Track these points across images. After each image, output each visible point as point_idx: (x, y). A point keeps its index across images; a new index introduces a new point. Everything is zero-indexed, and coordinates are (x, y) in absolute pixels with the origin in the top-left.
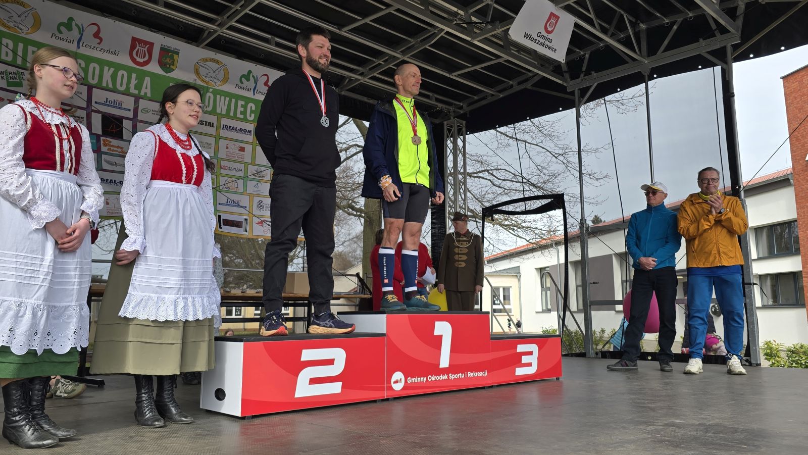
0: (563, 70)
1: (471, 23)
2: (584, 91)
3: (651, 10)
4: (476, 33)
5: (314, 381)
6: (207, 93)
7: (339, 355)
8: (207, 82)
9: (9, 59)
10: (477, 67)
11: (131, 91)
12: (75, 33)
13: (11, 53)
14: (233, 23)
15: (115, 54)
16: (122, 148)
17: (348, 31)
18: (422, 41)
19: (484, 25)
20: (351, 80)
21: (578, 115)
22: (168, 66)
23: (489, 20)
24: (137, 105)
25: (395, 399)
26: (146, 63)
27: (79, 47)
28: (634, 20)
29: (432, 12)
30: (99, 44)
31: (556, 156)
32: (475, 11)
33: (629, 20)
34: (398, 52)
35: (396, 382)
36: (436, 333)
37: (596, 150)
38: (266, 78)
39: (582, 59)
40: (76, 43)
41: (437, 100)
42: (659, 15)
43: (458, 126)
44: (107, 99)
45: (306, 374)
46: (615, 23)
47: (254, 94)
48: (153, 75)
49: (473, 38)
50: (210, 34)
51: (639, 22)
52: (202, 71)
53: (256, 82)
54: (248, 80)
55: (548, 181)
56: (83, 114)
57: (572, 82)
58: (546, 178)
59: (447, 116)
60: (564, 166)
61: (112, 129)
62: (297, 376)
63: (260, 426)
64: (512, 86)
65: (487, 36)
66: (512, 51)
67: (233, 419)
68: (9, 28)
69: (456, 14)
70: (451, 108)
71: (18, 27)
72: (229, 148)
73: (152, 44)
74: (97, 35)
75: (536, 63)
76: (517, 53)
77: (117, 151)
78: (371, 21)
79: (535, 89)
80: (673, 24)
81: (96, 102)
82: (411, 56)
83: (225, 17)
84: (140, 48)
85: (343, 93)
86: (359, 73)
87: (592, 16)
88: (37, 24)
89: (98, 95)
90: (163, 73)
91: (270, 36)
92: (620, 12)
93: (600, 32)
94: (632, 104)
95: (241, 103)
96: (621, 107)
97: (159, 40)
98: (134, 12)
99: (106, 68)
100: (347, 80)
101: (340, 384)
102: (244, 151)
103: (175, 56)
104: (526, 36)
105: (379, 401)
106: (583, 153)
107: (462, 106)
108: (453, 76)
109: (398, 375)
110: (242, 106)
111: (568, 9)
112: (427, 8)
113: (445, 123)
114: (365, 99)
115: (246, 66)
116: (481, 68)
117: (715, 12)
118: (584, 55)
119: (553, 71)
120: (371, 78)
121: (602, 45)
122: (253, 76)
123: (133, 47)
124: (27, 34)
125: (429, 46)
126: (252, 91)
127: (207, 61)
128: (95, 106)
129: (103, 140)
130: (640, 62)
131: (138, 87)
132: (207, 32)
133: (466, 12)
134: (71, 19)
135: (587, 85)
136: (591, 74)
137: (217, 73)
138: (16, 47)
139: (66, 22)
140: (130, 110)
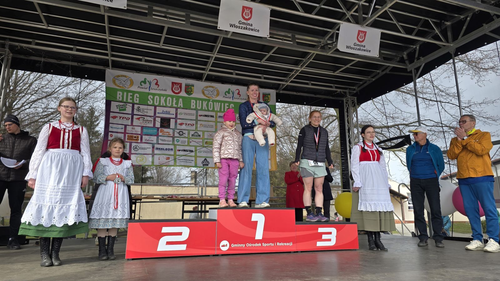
0: (405, 59)
1: (326, 45)
6: (209, 102)
7: (185, 230)
8: (209, 97)
9: (121, 100)
10: (348, 66)
11: (174, 106)
12: (148, 85)
15: (165, 90)
16: (169, 133)
18: (308, 59)
19: (332, 44)
20: (283, 85)
21: (415, 85)
22: (190, 92)
23: (334, 41)
24: (177, 112)
26: (179, 93)
27: (149, 90)
30: (158, 87)
33: (434, 22)
34: (299, 67)
35: (223, 246)
36: (252, 220)
38: (238, 91)
40: (148, 89)
41: (336, 87)
42: (457, 15)
43: (352, 100)
44: (163, 111)
47: (233, 100)
48: (183, 98)
49: (328, 53)
50: (204, 75)
51: (443, 21)
52: (206, 92)
53: (233, 94)
54: (229, 93)
56: (152, 119)
57: (410, 66)
61: (165, 124)
64: (379, 73)
65: (334, 50)
68: (120, 87)
69: (320, 42)
70: (347, 91)
71: (124, 86)
73: (181, 84)
74: (157, 84)
77: (166, 134)
78: (272, 53)
79: (391, 73)
80: (467, 18)
82: (306, 67)
83: (208, 66)
84: (176, 86)
85: (281, 92)
86: (286, 81)
88: (132, 83)
89: (159, 110)
90: (188, 96)
91: (233, 71)
92: (423, 19)
93: (405, 34)
95: (226, 104)
97: (184, 81)
98: (171, 72)
99: (162, 97)
100: (281, 85)
103: (192, 87)
104: (347, 47)
107: (355, 89)
108: (336, 74)
110: (227, 106)
113: (344, 99)
114: (295, 93)
115: (226, 87)
116: (350, 66)
118: (416, 48)
120: (290, 82)
122: (231, 91)
123: (173, 86)
124: (128, 88)
125: (312, 60)
126: (232, 98)
127: (207, 87)
128: (157, 115)
129: (161, 130)
130: (448, 46)
131: (177, 103)
132: (202, 75)
133: (324, 39)
134: (145, 79)
136: (420, 58)
137: (213, 92)
138: (123, 94)
139: (144, 80)
140: (173, 114)
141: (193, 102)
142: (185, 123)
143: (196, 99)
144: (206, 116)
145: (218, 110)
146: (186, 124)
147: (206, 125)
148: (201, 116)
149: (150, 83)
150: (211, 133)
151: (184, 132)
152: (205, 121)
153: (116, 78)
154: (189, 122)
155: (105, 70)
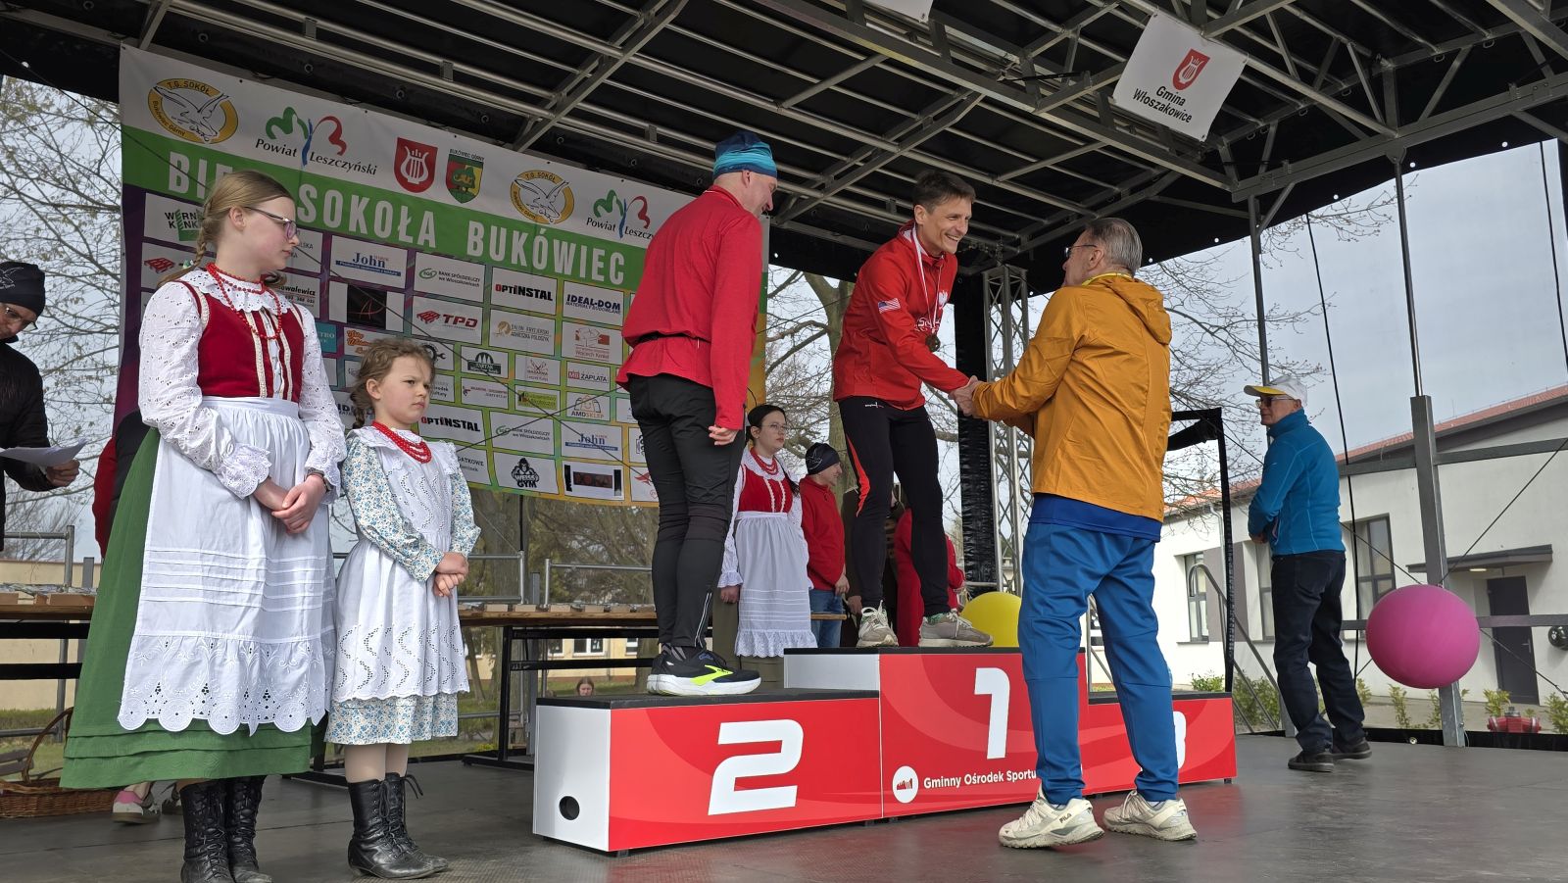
0: (1223, 160)
1: (1033, 79)
2: (1266, 201)
3: (1406, 32)
4: (1043, 96)
5: (743, 784)
6: (535, 235)
7: (790, 733)
8: (534, 217)
9: (183, 189)
10: (1048, 164)
11: (400, 239)
12: (298, 137)
13: (185, 180)
14: (580, 104)
15: (369, 171)
17: (795, 106)
18: (936, 118)
19: (1060, 80)
20: (800, 200)
21: (1257, 250)
22: (464, 189)
23: (1070, 71)
24: (412, 265)
25: (901, 819)
26: (422, 187)
27: (305, 162)
28: (1368, 53)
29: (956, 61)
30: (340, 153)
31: (1212, 330)
32: (1041, 54)
33: (1360, 56)
34: (891, 141)
35: (902, 787)
36: (979, 690)
37: (1294, 318)
38: (641, 203)
39: (1261, 137)
40: (299, 154)
42: (1420, 40)
43: (1012, 279)
44: (358, 255)
45: (729, 770)
46: (1327, 62)
47: (621, 236)
48: (438, 208)
49: (1039, 107)
50: (537, 126)
51: (1378, 57)
52: (526, 196)
53: (623, 214)
54: (609, 209)
55: (1197, 381)
56: (314, 284)
57: (1241, 184)
58: (1194, 375)
59: (989, 261)
60: (1228, 350)
61: (366, 310)
62: (712, 773)
63: (645, 870)
64: (1118, 197)
65: (1068, 100)
66: (1118, 128)
67: (594, 855)
68: (182, 133)
69: (1002, 63)
70: (998, 245)
71: (198, 131)
72: (581, 337)
73: (433, 150)
75: (1167, 149)
76: (1127, 132)
78: (839, 85)
79: (1166, 200)
80: (1451, 56)
81: (338, 263)
82: (916, 147)
83: (564, 94)
84: (413, 158)
85: (786, 226)
86: (815, 186)
87: (1280, 49)
88: (231, 124)
89: (341, 248)
90: (455, 203)
91: (647, 125)
92: (1338, 40)
93: (1298, 82)
94: (1368, 221)
95: (598, 252)
96: (1346, 227)
97: (446, 142)
98: (401, 95)
99: (355, 198)
100: (793, 201)
101: (794, 789)
102: (608, 344)
103: (476, 170)
104: (1137, 95)
105: (870, 823)
106: (1268, 324)
107: (1019, 240)
108: (1000, 183)
109: (905, 774)
110: (601, 259)
111: (1232, 39)
112: (946, 54)
113: (986, 274)
114: (829, 235)
115: (604, 182)
116: (1056, 165)
117: (1541, 27)
118: (1265, 129)
119: (1200, 163)
120: (839, 195)
121: (1302, 106)
122: (618, 202)
123: (400, 158)
124: (214, 142)
125: (953, 127)
126: (617, 229)
127: (533, 176)
128: (335, 270)
129: (349, 333)
131: (414, 230)
132: (530, 124)
133: (1023, 57)
134: (289, 111)
135: (1273, 187)
136: (1281, 165)
137: (552, 198)
138: (194, 166)
139: (281, 117)
140: (399, 274)
141: (476, 230)
142: (441, 313)
143: (488, 220)
144: (521, 291)
145: (568, 272)
146: (448, 318)
147: (522, 328)
148: (503, 288)
149: (308, 132)
150: (538, 361)
151: (440, 348)
152: (519, 311)
153: (165, 90)
154: (457, 310)
155: (117, 51)
